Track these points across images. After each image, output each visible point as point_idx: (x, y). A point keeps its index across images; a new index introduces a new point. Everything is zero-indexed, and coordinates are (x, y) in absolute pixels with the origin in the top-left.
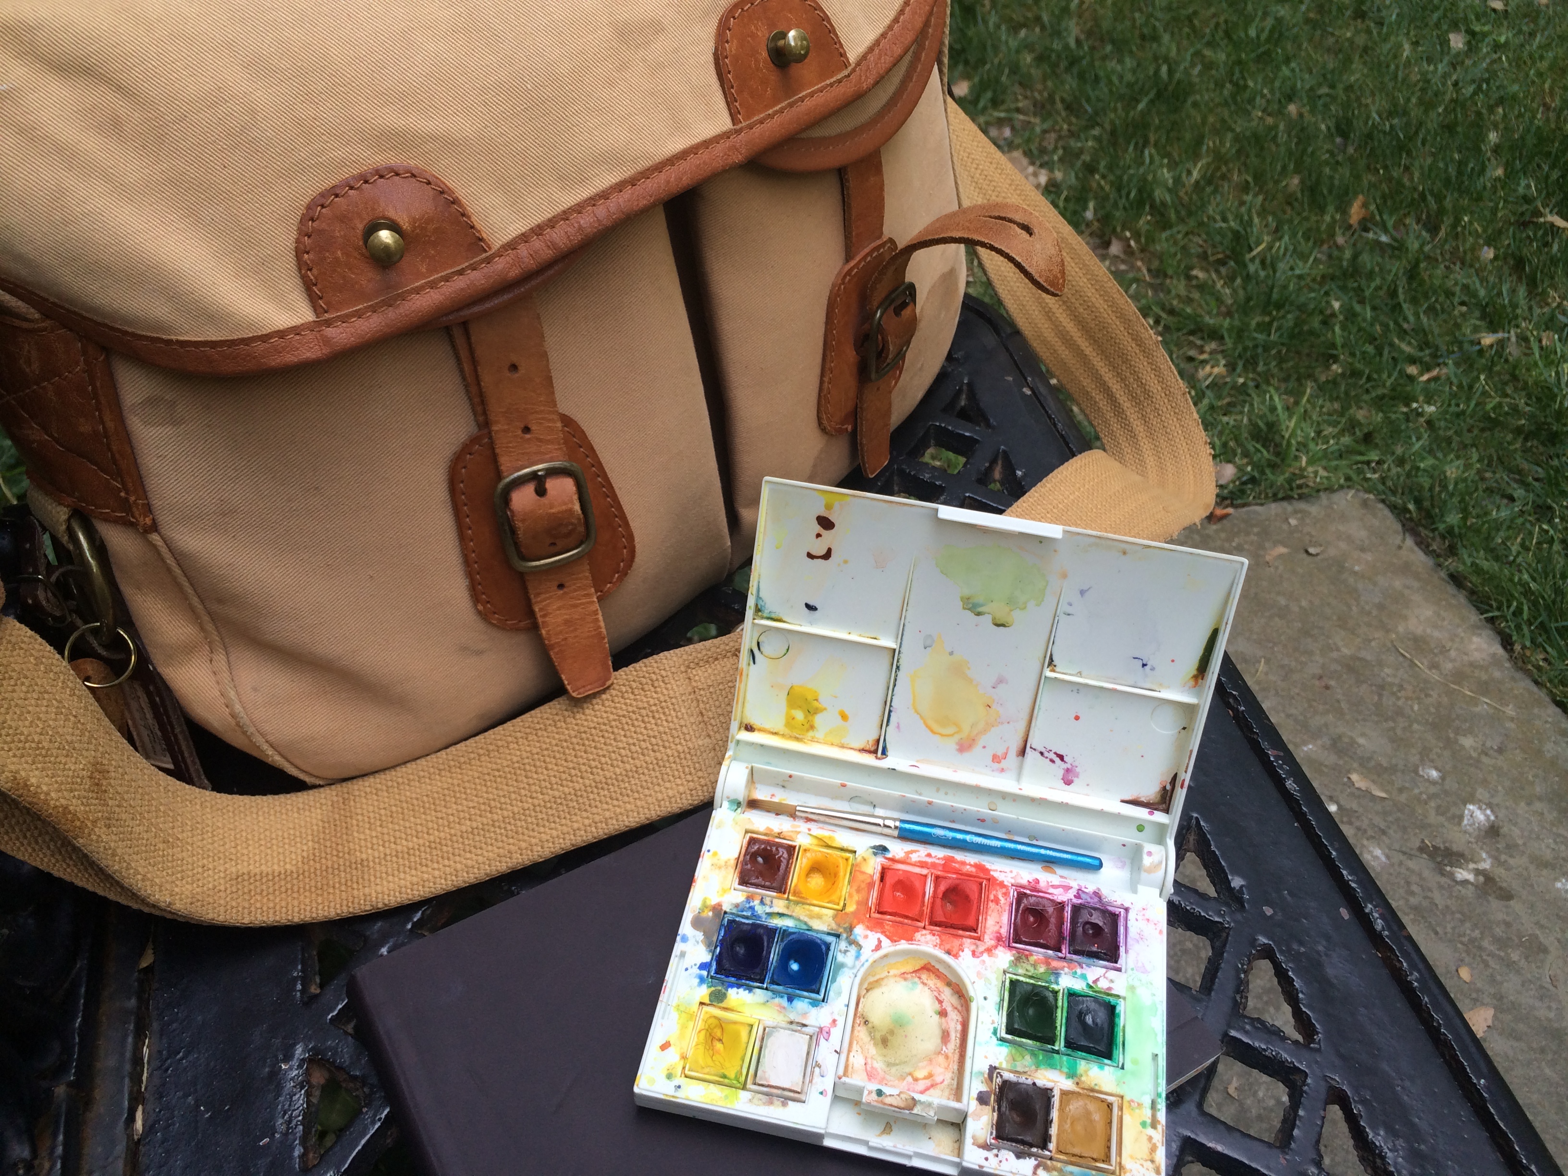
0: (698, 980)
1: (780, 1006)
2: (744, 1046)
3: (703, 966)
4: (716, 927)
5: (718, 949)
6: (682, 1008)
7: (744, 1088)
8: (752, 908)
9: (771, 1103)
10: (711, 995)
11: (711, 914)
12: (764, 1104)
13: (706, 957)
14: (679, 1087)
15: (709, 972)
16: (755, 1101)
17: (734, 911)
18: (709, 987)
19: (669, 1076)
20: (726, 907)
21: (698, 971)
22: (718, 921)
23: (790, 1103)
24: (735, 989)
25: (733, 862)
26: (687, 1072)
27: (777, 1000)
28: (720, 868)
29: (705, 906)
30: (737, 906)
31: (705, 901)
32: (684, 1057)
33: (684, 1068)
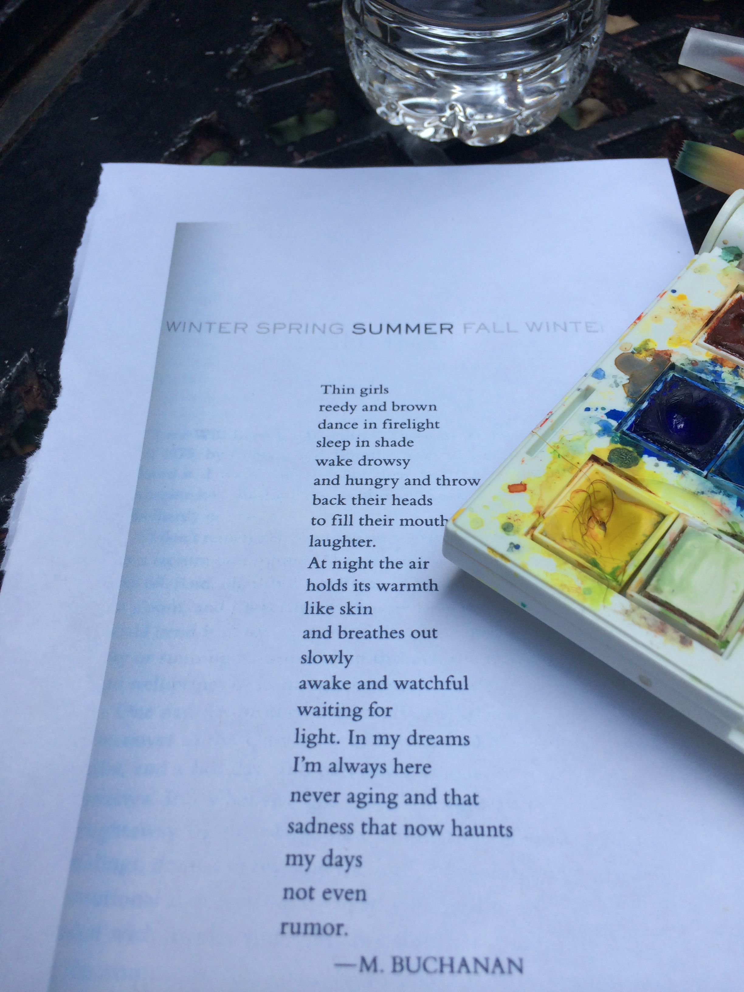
0: (598, 428)
1: (722, 506)
2: (642, 538)
3: (613, 414)
4: (652, 377)
5: (646, 404)
6: (561, 452)
7: (623, 591)
8: (718, 374)
9: (662, 631)
10: (612, 452)
11: (650, 359)
12: (649, 627)
13: (624, 406)
14: (517, 547)
15: (620, 425)
16: (635, 616)
17: (687, 368)
18: (613, 441)
19: (507, 528)
20: (676, 359)
21: (605, 418)
22: (657, 371)
23: (696, 644)
24: (654, 460)
25: (706, 314)
26: (537, 533)
27: (720, 498)
28: (684, 314)
29: (644, 347)
30: (694, 363)
31: (646, 342)
32: (540, 513)
33: (534, 527)
